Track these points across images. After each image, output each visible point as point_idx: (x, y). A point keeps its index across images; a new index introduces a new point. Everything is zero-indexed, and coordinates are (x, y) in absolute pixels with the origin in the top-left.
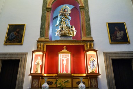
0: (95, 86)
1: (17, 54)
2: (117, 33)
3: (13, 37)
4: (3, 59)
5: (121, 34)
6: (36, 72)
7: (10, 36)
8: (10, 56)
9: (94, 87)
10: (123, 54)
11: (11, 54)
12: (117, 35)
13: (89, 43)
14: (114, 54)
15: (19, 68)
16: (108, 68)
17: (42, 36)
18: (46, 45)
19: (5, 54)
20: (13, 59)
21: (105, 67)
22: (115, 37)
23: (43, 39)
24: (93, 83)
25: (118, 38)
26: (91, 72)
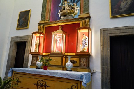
0: (85, 66)
1: (25, 37)
2: (122, 3)
3: (22, 23)
4: (16, 41)
5: (127, 4)
6: (35, 51)
7: (20, 22)
8: (20, 39)
9: (83, 66)
10: (126, 29)
11: (21, 37)
12: (121, 7)
13: (84, 21)
14: (114, 31)
15: (26, 49)
16: (103, 47)
17: (42, 18)
18: (46, 27)
19: (17, 37)
20: (22, 41)
21: (101, 45)
22: (117, 9)
23: (43, 22)
24: (82, 62)
25: (122, 9)
26: (81, 51)
